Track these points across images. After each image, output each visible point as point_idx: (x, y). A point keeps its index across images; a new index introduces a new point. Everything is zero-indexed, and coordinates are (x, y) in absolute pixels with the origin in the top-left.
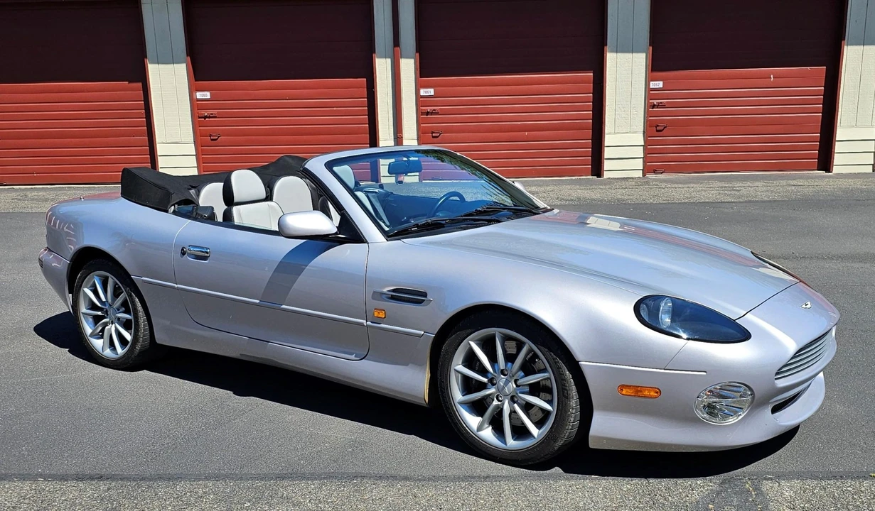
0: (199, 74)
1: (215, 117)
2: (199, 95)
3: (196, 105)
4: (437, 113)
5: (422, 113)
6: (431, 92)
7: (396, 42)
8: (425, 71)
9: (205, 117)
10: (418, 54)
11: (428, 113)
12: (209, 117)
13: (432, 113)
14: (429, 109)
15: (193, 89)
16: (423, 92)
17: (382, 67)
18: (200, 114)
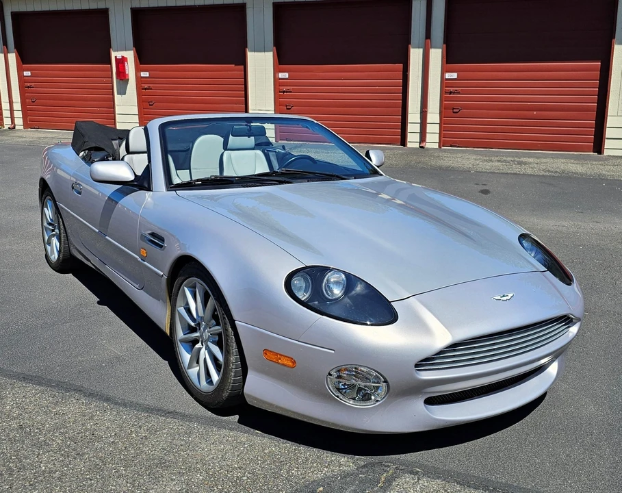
0: (282, 60)
1: (291, 92)
2: (281, 75)
3: (278, 83)
4: (459, 93)
5: (446, 93)
6: (455, 75)
7: (428, 35)
8: (450, 59)
9: (284, 92)
10: (445, 45)
11: (451, 93)
12: (287, 92)
13: (454, 93)
14: (452, 89)
15: (277, 70)
16: (448, 76)
17: (415, 55)
18: (280, 89)
